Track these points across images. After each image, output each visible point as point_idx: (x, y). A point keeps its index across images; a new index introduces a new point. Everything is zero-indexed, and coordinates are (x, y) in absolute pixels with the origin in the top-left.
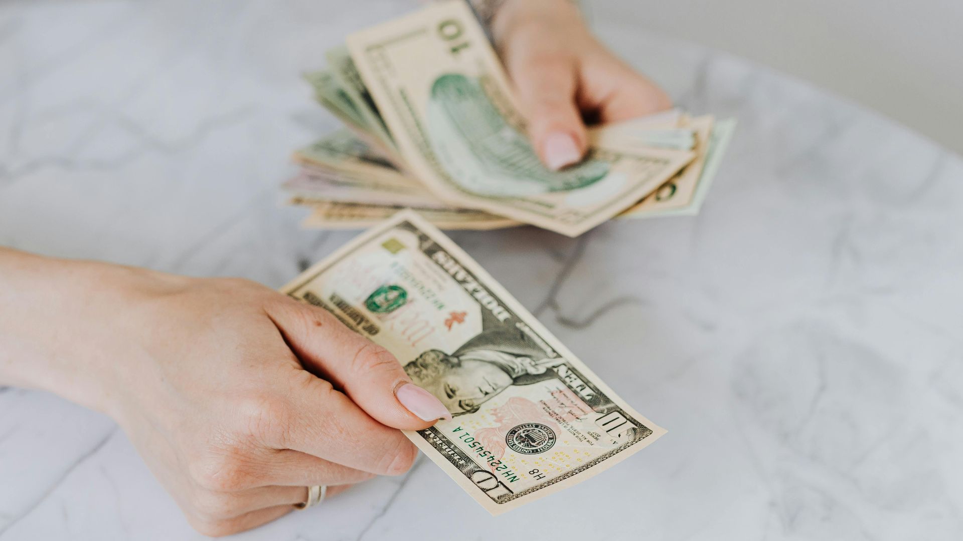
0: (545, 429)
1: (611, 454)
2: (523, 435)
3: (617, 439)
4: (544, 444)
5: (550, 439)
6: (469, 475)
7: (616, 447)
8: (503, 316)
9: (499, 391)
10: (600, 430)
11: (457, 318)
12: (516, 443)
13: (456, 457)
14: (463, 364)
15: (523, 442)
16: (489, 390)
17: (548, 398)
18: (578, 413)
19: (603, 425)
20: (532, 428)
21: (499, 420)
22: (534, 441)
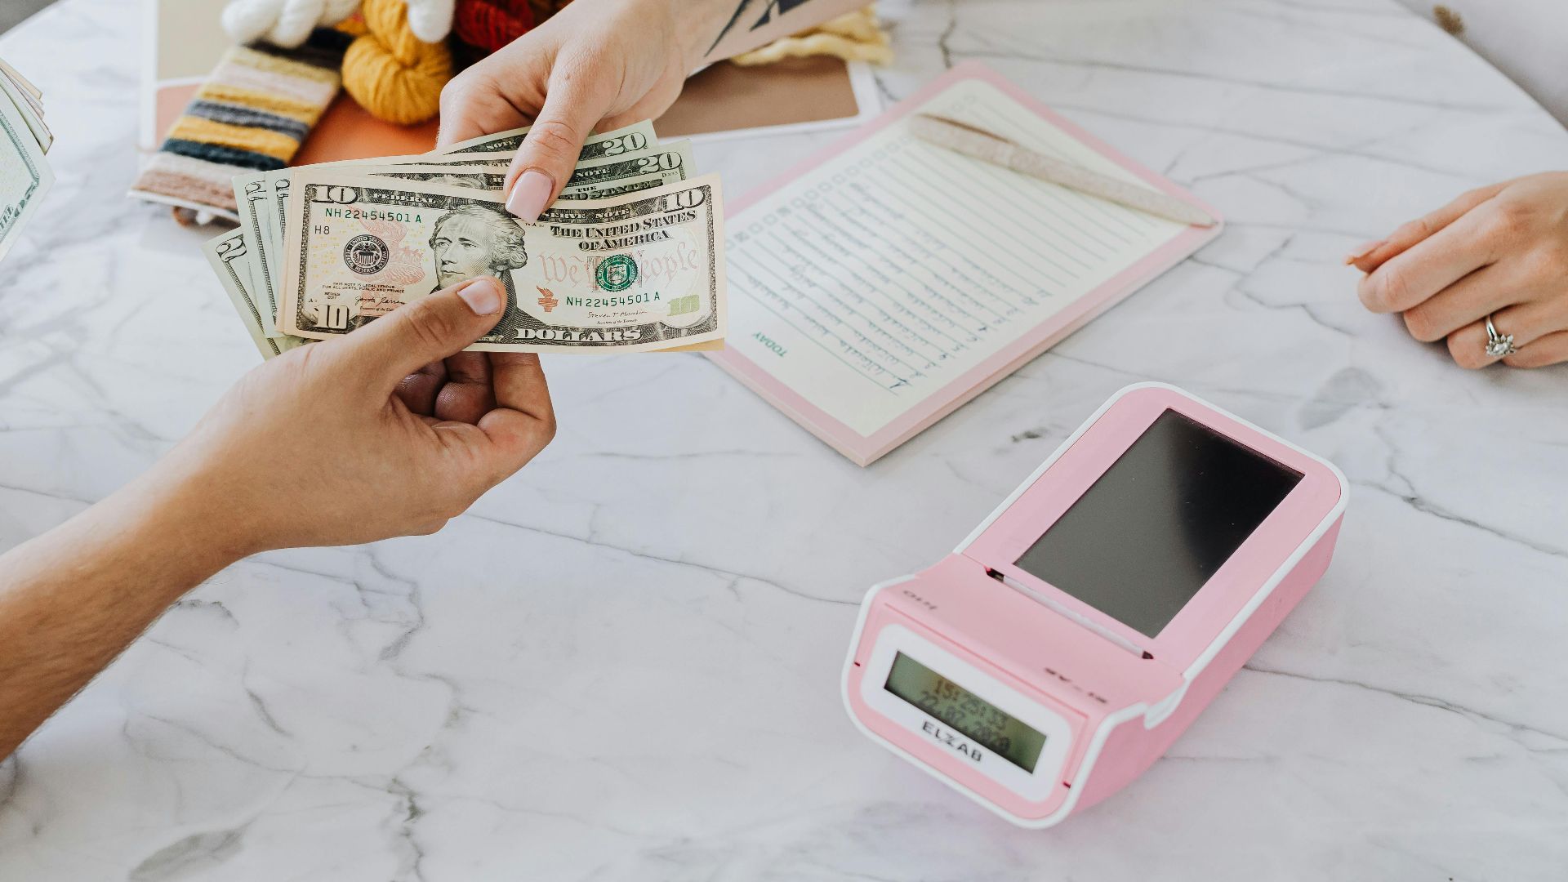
0: (368, 270)
1: (301, 291)
2: (375, 252)
3: (314, 304)
4: (352, 259)
5: (355, 266)
6: (357, 190)
7: (307, 297)
8: (521, 334)
9: (440, 274)
10: (335, 304)
11: (548, 301)
12: (369, 242)
13: (384, 196)
14: (491, 272)
15: (367, 247)
16: (445, 267)
17: (401, 297)
18: (368, 304)
19: (338, 310)
20: (377, 263)
21: (406, 249)
22: (360, 253)
